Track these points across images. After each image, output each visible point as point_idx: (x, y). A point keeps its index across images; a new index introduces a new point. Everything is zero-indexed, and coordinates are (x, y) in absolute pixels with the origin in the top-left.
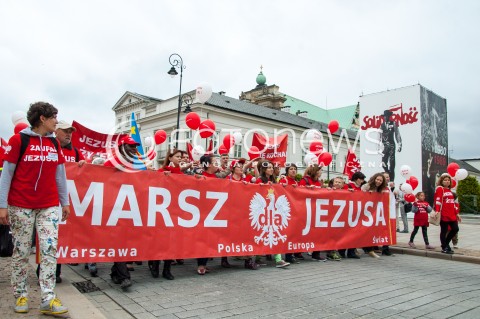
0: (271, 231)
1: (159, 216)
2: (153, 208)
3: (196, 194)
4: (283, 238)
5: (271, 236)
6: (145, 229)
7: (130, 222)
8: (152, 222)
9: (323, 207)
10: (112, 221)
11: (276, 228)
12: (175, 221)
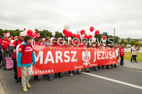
0: (87, 61)
1: (59, 60)
2: (57, 57)
3: (68, 52)
4: (89, 63)
5: (87, 62)
6: (55, 64)
7: (51, 62)
8: (57, 62)
9: (99, 54)
10: (46, 62)
11: (88, 60)
12: (63, 61)
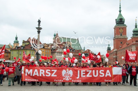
0: (67, 77)
1: (42, 74)
2: (41, 73)
3: (50, 70)
4: (71, 79)
5: (67, 78)
6: (39, 77)
7: (37, 75)
8: (40, 75)
9: (83, 72)
12: (45, 75)
